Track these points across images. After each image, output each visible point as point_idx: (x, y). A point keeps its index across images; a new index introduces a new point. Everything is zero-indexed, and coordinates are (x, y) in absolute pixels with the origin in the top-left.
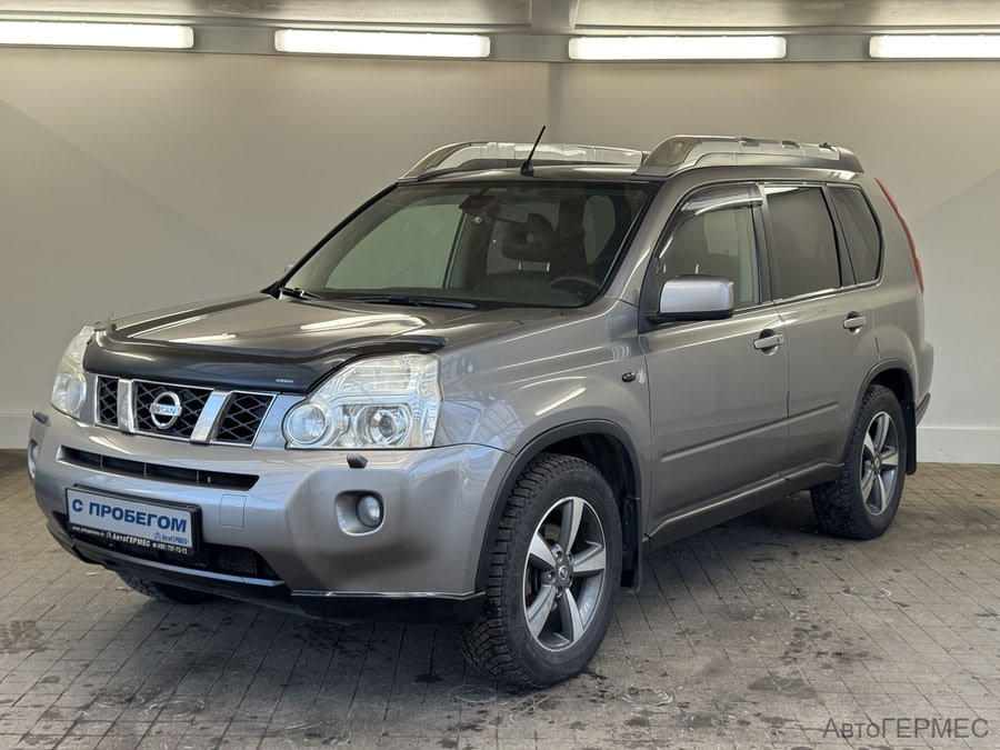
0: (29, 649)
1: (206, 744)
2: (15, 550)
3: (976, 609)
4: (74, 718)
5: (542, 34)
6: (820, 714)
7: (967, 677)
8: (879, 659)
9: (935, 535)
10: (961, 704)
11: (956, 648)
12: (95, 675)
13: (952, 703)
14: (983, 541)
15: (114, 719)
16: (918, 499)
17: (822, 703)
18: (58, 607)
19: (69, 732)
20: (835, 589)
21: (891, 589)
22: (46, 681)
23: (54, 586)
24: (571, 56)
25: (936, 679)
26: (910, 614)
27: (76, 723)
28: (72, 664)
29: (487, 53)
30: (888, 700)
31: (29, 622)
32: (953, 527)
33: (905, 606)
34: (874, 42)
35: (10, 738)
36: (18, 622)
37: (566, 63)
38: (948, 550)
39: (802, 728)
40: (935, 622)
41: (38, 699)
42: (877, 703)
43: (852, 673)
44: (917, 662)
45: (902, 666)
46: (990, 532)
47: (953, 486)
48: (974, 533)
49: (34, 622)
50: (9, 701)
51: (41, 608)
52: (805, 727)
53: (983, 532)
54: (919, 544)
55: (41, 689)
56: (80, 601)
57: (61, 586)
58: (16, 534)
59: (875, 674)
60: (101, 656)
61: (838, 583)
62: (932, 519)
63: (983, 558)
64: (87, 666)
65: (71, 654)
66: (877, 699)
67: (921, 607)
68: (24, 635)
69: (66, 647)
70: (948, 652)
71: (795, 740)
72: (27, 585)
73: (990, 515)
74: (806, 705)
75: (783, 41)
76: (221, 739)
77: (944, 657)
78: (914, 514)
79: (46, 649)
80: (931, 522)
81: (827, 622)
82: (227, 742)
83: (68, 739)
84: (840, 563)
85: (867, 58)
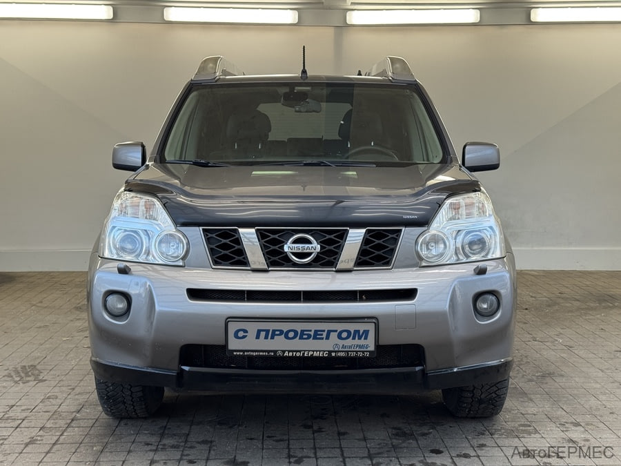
0: (35, 380)
1: (157, 430)
2: (14, 327)
3: (615, 348)
4: (71, 418)
5: (330, 9)
6: (532, 406)
7: (616, 384)
8: (562, 376)
9: (582, 309)
10: (616, 399)
11: (607, 369)
12: (79, 394)
13: (610, 398)
14: (611, 312)
15: (96, 417)
16: (567, 290)
17: (531, 400)
18: (48, 357)
19: (69, 426)
20: (528, 339)
21: (561, 338)
22: (49, 398)
23: (43, 346)
24: (348, 22)
25: (598, 386)
26: (576, 352)
27: (73, 420)
28: (64, 389)
29: (296, 21)
30: (571, 397)
31: (31, 366)
32: (592, 305)
33: (571, 347)
34: (533, 12)
35: (32, 430)
36: (25, 366)
37: (345, 26)
38: (591, 317)
39: (522, 413)
40: (591, 355)
41: (46, 408)
42: (565, 399)
43: (547, 383)
44: (585, 377)
45: (577, 379)
46: (614, 307)
47: (588, 283)
48: (605, 308)
49: (35, 366)
50: (28, 409)
51: (38, 358)
52: (523, 413)
53: (609, 307)
54: (573, 314)
55: (47, 403)
56: (61, 354)
57: (48, 346)
58: (14, 318)
59: (561, 384)
60: (81, 384)
61: (529, 336)
62: (578, 300)
63: (613, 321)
64: (73, 389)
65: (62, 383)
66: (564, 397)
67: (581, 348)
68: (30, 373)
69: (58, 379)
70: (602, 371)
71: (519, 420)
72: (26, 346)
73: (612, 298)
74: (522, 401)
75: (478, 11)
76: (165, 427)
77: (600, 374)
78: (568, 298)
79: (45, 380)
80: (578, 302)
81: (526, 357)
82: (170, 428)
83: (69, 429)
84: (527, 325)
85: (529, 22)
